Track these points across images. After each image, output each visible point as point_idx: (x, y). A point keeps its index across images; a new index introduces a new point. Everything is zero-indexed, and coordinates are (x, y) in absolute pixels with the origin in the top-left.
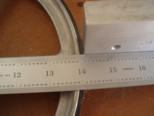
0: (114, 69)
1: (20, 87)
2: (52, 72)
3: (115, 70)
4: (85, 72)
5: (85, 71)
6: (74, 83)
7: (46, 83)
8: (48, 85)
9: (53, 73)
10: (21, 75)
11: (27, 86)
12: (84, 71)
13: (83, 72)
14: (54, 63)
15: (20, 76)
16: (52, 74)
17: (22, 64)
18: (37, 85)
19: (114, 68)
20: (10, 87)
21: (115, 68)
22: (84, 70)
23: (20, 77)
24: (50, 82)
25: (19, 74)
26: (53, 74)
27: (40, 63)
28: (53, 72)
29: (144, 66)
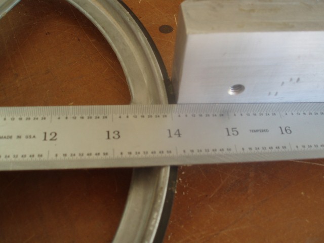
0: (233, 131)
1: (54, 158)
2: (117, 133)
3: (235, 133)
4: (179, 135)
5: (179, 133)
6: (160, 152)
7: (106, 152)
8: (110, 155)
9: (120, 134)
10: (57, 137)
11: (69, 157)
12: (177, 133)
13: (175, 134)
14: (120, 117)
15: (55, 138)
16: (117, 137)
17: (59, 118)
18: (88, 155)
19: (232, 129)
20: (36, 158)
21: (236, 128)
22: (178, 130)
23: (56, 140)
24: (113, 150)
25: (54, 135)
26: (119, 137)
27: (94, 117)
28: (119, 132)
29: (289, 128)
